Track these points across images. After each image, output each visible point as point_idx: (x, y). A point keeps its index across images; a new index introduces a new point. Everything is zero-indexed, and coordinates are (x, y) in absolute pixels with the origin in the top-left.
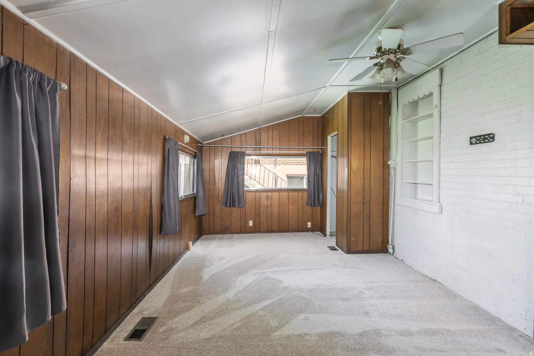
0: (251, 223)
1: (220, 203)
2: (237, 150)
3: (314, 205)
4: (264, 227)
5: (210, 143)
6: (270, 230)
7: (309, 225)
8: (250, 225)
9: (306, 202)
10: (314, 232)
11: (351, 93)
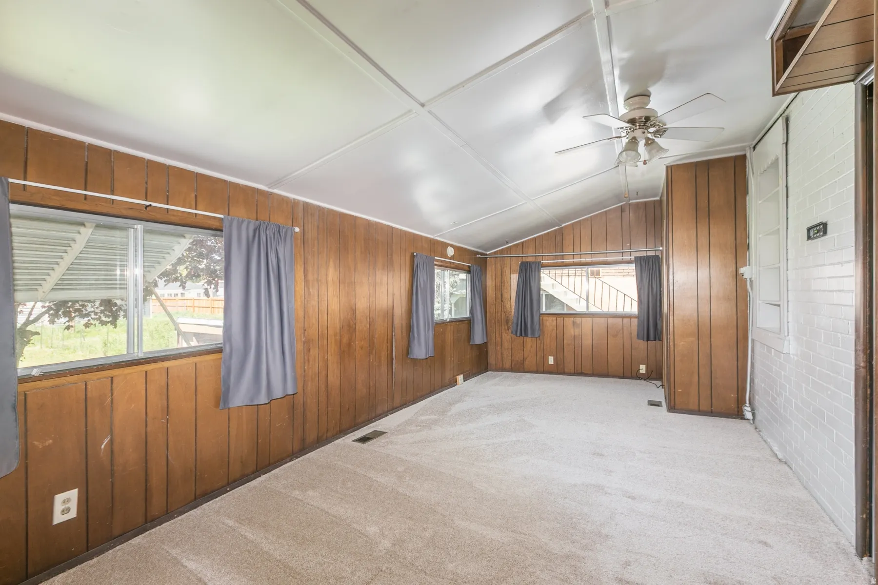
0: (551, 360)
1: (510, 331)
2: (530, 259)
3: (648, 340)
4: (569, 366)
5: (495, 253)
6: (579, 373)
7: (643, 369)
8: (550, 363)
9: (636, 333)
10: (650, 380)
11: (671, 167)
